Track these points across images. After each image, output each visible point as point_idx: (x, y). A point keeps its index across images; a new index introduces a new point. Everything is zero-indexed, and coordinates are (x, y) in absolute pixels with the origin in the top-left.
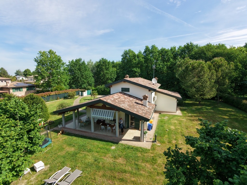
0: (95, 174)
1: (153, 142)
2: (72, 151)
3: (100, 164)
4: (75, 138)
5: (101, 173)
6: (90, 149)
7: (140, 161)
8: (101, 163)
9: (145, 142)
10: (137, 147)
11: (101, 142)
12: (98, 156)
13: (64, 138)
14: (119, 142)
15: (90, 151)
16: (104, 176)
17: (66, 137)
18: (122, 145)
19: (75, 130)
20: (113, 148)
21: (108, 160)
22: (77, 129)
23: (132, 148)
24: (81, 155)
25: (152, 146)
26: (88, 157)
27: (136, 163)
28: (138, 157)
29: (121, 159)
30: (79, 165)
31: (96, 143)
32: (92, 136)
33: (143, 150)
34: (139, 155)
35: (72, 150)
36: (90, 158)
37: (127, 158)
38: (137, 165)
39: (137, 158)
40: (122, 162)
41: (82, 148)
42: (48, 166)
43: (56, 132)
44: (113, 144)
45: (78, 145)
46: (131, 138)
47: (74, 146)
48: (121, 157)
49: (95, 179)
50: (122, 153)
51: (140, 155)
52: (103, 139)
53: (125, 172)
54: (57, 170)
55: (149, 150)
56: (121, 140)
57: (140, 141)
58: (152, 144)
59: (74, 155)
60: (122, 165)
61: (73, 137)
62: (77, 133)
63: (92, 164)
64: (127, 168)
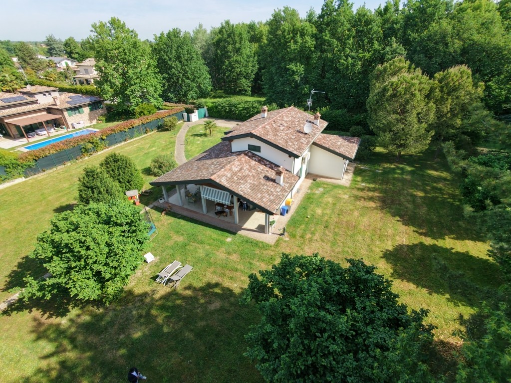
0: (205, 270)
1: (280, 235)
2: (180, 242)
3: (212, 260)
4: (182, 222)
5: (212, 270)
6: (201, 240)
7: (256, 260)
8: (212, 258)
9: (270, 234)
10: (258, 241)
11: (215, 230)
12: (210, 250)
13: (169, 221)
14: (238, 231)
15: (201, 242)
16: (214, 272)
17: (171, 220)
18: (241, 236)
19: (182, 208)
20: (229, 240)
21: (221, 255)
22: (185, 207)
23: (251, 242)
24: (191, 247)
25: (277, 241)
26: (199, 250)
27: (251, 261)
28: (255, 254)
29: (235, 255)
30: (189, 259)
31: (209, 231)
32: (204, 220)
33: (264, 246)
34: (256, 252)
35: (180, 239)
36: (201, 252)
37: (242, 254)
38: (251, 264)
39: (253, 256)
40: (235, 260)
41: (192, 238)
42: (158, 257)
43: (159, 211)
44: (229, 235)
45: (187, 234)
46: (254, 227)
47: (182, 234)
48: (235, 253)
49: (205, 275)
50: (238, 248)
51: (258, 252)
52: (218, 226)
53: (237, 270)
54: (168, 263)
55: (271, 246)
56: (240, 229)
57: (264, 232)
58: (279, 238)
59: (184, 246)
60: (235, 262)
61: (180, 220)
62: (185, 214)
63: (203, 259)
64: (239, 267)
